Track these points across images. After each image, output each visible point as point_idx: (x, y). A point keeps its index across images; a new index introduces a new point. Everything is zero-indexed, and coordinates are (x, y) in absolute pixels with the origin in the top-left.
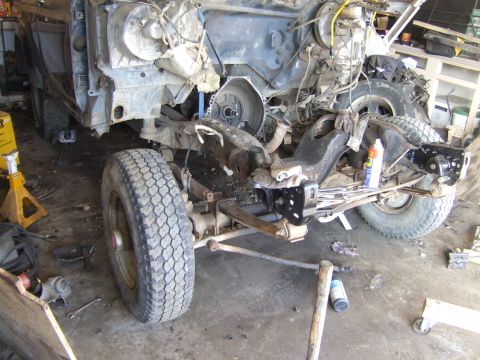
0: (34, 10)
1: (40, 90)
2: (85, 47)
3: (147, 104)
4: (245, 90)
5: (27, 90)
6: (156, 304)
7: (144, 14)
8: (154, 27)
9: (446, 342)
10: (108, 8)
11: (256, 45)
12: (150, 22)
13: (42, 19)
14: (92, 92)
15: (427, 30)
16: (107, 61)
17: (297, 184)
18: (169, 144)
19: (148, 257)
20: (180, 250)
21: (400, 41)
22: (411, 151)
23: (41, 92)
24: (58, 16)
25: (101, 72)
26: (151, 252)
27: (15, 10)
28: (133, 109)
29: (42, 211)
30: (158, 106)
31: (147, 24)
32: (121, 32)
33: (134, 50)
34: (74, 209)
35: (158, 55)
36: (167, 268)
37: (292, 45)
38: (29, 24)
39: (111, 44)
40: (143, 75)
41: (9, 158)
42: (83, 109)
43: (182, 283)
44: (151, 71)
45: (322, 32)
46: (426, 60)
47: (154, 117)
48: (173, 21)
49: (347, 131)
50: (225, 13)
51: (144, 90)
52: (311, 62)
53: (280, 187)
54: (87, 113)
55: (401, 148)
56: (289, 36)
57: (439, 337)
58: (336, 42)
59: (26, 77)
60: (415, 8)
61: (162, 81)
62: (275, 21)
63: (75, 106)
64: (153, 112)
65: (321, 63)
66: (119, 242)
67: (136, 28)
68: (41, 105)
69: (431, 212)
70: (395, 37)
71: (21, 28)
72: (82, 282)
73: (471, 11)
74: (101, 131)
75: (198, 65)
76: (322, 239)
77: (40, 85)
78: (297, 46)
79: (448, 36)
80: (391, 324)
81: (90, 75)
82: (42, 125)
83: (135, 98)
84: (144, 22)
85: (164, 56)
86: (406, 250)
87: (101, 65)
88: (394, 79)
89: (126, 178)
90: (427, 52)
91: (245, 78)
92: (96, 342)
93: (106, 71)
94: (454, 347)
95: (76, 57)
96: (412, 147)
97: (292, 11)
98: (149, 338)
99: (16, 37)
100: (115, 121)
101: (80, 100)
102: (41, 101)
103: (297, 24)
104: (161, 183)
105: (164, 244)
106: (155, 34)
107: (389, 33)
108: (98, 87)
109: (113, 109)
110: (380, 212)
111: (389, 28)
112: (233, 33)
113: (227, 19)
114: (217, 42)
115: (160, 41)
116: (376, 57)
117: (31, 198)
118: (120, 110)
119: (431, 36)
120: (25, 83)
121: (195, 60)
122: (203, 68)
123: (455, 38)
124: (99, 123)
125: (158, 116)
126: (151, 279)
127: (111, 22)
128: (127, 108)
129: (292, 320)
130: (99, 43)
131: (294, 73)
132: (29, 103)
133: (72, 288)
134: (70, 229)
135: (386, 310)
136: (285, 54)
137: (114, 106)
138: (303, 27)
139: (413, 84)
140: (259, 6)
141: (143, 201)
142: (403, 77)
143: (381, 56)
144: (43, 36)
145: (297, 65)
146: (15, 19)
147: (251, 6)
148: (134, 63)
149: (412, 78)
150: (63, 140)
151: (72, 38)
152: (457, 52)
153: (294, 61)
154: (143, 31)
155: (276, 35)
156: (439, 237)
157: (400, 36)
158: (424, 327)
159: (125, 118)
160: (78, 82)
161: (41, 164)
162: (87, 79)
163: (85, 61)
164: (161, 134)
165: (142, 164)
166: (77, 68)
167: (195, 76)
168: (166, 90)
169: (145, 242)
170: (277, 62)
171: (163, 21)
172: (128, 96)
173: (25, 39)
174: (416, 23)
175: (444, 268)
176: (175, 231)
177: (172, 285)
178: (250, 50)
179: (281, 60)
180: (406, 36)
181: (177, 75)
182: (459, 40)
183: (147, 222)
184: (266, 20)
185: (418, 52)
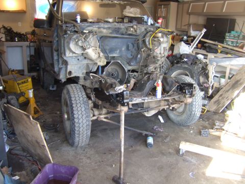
0: (42, 38)
1: (43, 68)
2: (58, 50)
3: (80, 70)
4: (119, 66)
5: (38, 70)
6: (77, 135)
7: (77, 37)
8: (80, 42)
9: (190, 159)
10: (65, 36)
11: (123, 49)
12: (79, 40)
13: (45, 41)
14: (61, 66)
15: (206, 43)
16: (65, 55)
17: (122, 91)
18: (89, 86)
19: (74, 117)
20: (85, 116)
21: (197, 47)
22: (178, 86)
23: (44, 69)
24: (50, 40)
25: (63, 58)
26: (75, 116)
27: (35, 38)
28: (75, 72)
29: (41, 113)
30: (85, 71)
31: (78, 41)
32: (69, 44)
33: (74, 50)
34: (53, 113)
35: (83, 52)
36: (80, 122)
37: (137, 49)
38: (40, 43)
39: (66, 48)
40: (78, 60)
41: (30, 91)
42: (57, 73)
43: (86, 128)
44: (81, 58)
45: (147, 43)
46: (207, 55)
47: (83, 76)
48: (88, 40)
49: (154, 80)
50: (110, 37)
51: (79, 65)
52: (144, 55)
53: (117, 93)
54: (59, 74)
55: (174, 85)
56: (136, 45)
57: (188, 157)
58: (153, 47)
59: (38, 65)
60: (202, 34)
61: (86, 62)
62: (130, 40)
63: (54, 72)
64: (83, 74)
65: (149, 55)
66: (66, 116)
67: (74, 43)
68: (43, 75)
69: (191, 112)
70: (195, 46)
71: (37, 45)
72: (53, 136)
73: (225, 34)
74: (63, 80)
75: (97, 56)
76: (150, 125)
77: (43, 67)
78: (138, 49)
79: (215, 45)
80: (169, 153)
81: (60, 60)
82: (43, 83)
83: (76, 68)
84: (77, 40)
85: (85, 52)
86: (185, 130)
87: (63, 56)
88: (192, 64)
89: (68, 92)
90: (207, 52)
91: (119, 61)
92: (56, 153)
93: (65, 58)
94: (192, 161)
95: (55, 54)
96: (177, 84)
97: (136, 36)
98: (75, 153)
99: (35, 48)
100: (69, 77)
101: (56, 69)
102: (43, 73)
103: (138, 40)
104: (79, 93)
105: (79, 113)
106: (80, 44)
107: (192, 44)
108: (63, 64)
109: (68, 72)
110: (175, 115)
111: (192, 42)
112: (113, 44)
113: (111, 39)
114: (107, 48)
115: (82, 47)
116: (184, 54)
117: (37, 107)
118: (70, 73)
119: (207, 45)
120: (38, 68)
121: (96, 54)
122: (99, 56)
123: (217, 45)
124: (63, 77)
125: (85, 75)
126: (74, 126)
127: (66, 41)
128: (73, 72)
129: (130, 150)
130: (63, 48)
131: (138, 60)
132: (39, 76)
133: (49, 137)
134: (51, 120)
135: (169, 149)
136: (134, 52)
137: (68, 71)
138: (140, 42)
139: (201, 66)
140: (123, 34)
141: (73, 99)
142: (196, 63)
143: (186, 54)
144: (45, 48)
145: (139, 56)
146: (35, 42)
147: (120, 34)
148: (74, 55)
149: (200, 63)
150: (51, 89)
151: (54, 47)
152: (219, 51)
153: (138, 55)
154: (77, 44)
155: (130, 45)
156: (201, 126)
157: (197, 45)
158: (181, 153)
159: (72, 76)
160: (56, 63)
161: (42, 98)
162: (58, 61)
163: (58, 55)
164: (86, 82)
165: (74, 88)
166: (55, 58)
167: (96, 59)
168: (88, 65)
169: (73, 112)
170: (131, 55)
171: (83, 40)
172: (73, 67)
173: (38, 49)
174: (202, 40)
175: (199, 136)
176: (83, 109)
177: (82, 128)
178: (121, 51)
179: (133, 54)
180: (199, 45)
181: (91, 60)
182: (219, 46)
183: (74, 105)
184: (126, 40)
185: (204, 52)
